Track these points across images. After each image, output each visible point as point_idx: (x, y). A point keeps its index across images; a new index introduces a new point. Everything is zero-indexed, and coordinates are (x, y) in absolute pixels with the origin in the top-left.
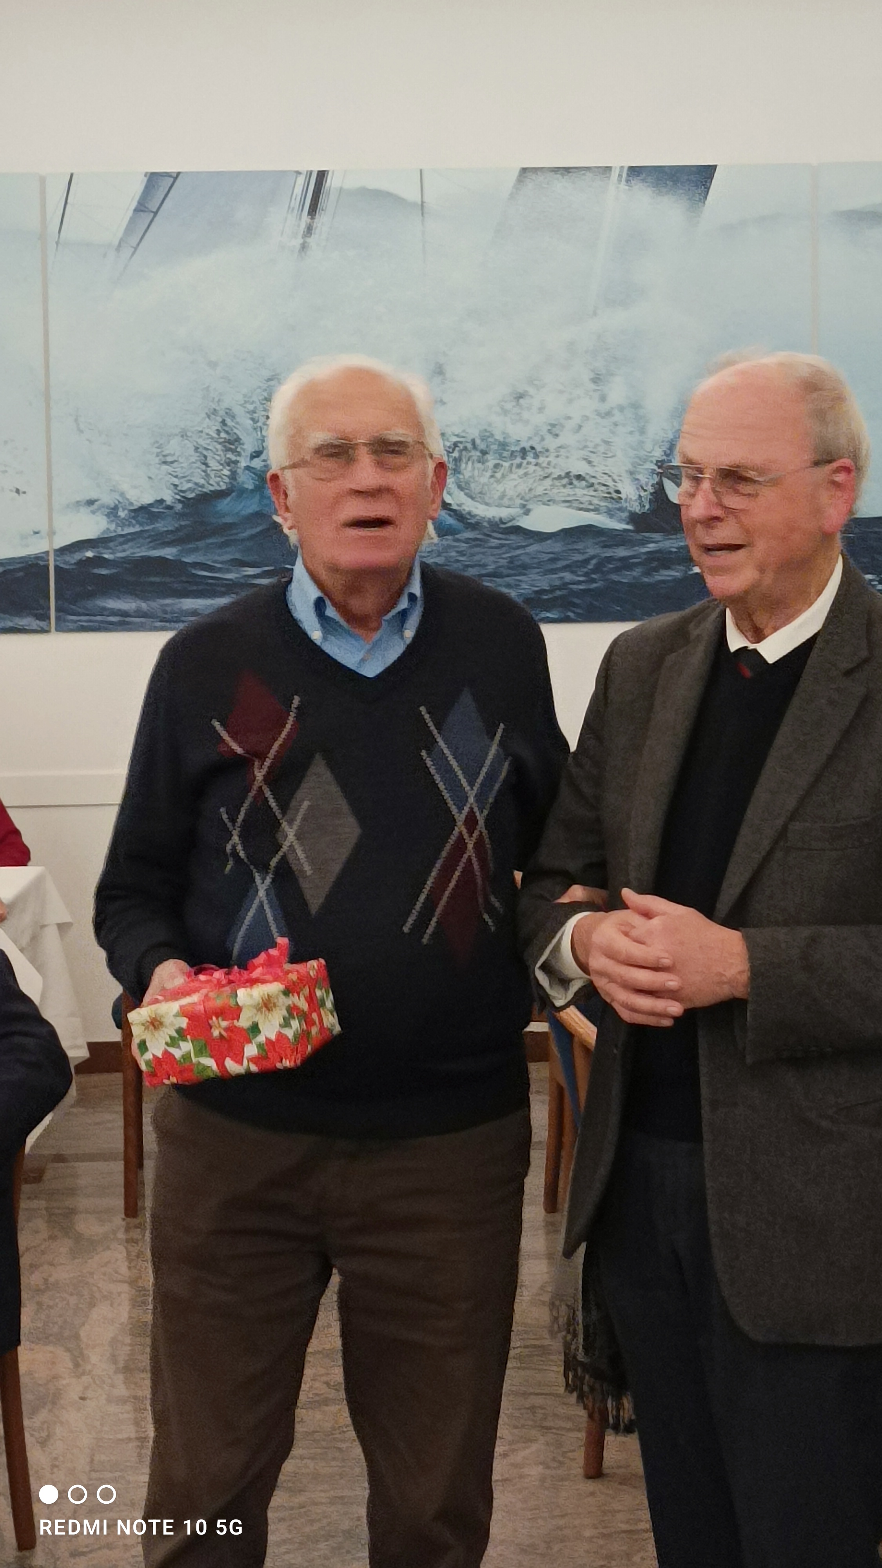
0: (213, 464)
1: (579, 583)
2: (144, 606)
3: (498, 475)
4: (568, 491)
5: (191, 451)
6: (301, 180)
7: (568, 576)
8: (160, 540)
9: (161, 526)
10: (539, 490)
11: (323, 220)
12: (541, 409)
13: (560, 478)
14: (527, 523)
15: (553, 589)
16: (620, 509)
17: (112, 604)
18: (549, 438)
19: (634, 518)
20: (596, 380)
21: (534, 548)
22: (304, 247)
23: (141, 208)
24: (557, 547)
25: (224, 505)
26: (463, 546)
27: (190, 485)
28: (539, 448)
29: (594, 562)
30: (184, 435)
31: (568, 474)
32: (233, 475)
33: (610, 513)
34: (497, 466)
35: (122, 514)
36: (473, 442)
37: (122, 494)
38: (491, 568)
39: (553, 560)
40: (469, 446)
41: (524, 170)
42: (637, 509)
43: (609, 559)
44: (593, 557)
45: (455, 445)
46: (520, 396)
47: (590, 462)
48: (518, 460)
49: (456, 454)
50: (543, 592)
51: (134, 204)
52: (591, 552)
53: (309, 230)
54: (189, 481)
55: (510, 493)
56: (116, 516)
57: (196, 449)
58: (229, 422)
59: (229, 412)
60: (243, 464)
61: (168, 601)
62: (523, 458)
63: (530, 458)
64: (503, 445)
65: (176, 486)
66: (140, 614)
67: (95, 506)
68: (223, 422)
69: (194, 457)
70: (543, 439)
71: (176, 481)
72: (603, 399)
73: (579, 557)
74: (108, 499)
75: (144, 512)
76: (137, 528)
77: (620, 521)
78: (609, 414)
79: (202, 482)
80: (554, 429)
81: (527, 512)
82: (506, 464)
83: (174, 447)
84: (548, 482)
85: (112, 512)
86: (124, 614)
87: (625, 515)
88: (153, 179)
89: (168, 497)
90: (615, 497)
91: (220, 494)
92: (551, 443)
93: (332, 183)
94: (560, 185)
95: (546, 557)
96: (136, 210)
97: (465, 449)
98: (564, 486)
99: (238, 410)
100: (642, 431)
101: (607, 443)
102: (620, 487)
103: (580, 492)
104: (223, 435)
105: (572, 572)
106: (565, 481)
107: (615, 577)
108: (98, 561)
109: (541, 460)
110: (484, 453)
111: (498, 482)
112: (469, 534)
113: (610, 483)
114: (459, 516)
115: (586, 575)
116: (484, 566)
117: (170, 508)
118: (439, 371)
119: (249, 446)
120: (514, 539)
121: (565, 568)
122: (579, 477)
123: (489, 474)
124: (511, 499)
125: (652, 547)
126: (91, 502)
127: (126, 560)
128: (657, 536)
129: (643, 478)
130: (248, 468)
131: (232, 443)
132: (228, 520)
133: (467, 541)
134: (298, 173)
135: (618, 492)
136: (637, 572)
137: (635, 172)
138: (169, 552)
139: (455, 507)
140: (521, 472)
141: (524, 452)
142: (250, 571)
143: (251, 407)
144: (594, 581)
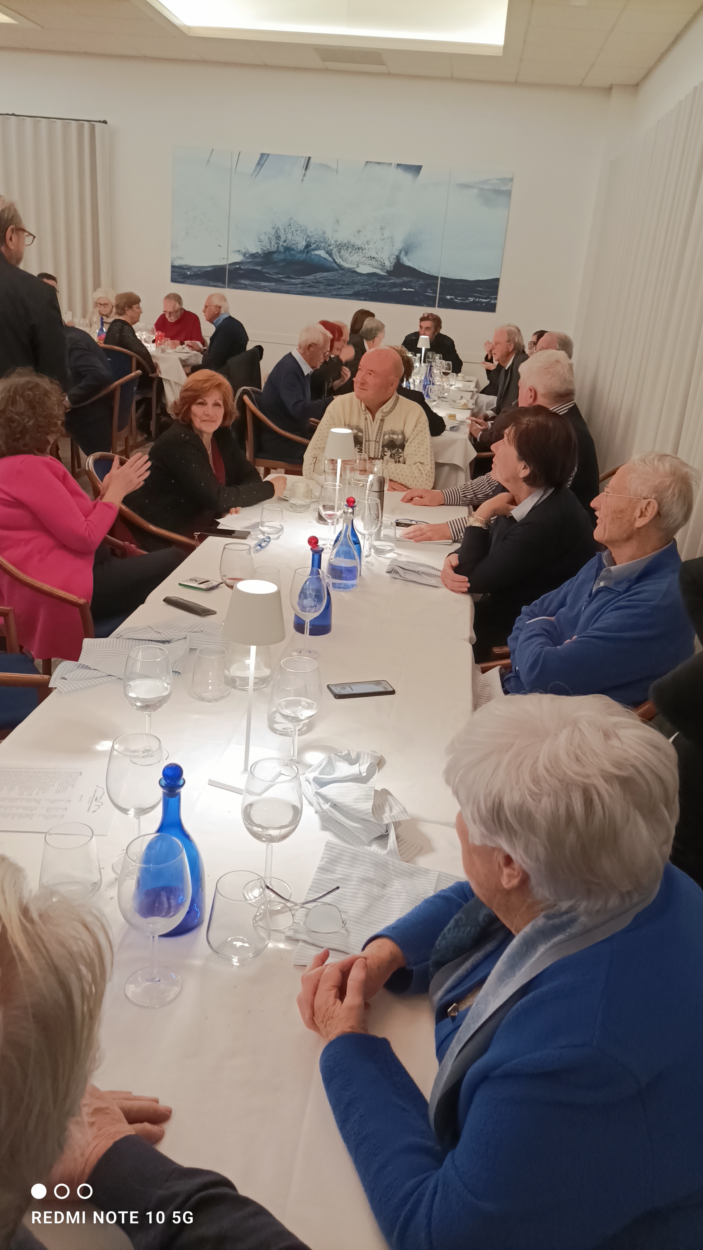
0: (272, 243)
1: (371, 289)
2: (251, 283)
3: (351, 255)
4: (370, 261)
5: (267, 238)
6: (304, 159)
7: (368, 287)
8: (257, 264)
9: (258, 260)
10: (362, 260)
11: (308, 171)
12: (365, 236)
13: (368, 257)
14: (358, 270)
15: (363, 290)
16: (385, 269)
17: (243, 282)
18: (366, 245)
19: (388, 272)
20: (381, 229)
21: (359, 278)
22: (303, 180)
23: (258, 164)
24: (366, 278)
25: (275, 256)
26: (340, 275)
27: (266, 249)
28: (363, 248)
29: (375, 284)
30: (265, 234)
31: (371, 257)
32: (278, 247)
33: (381, 270)
34: (351, 252)
35: (247, 255)
36: (345, 244)
37: (247, 250)
38: (347, 282)
39: (364, 282)
40: (344, 245)
41: (367, 162)
42: (389, 269)
43: (380, 283)
44: (374, 283)
45: (340, 244)
46: (359, 232)
47: (377, 254)
48: (357, 251)
49: (340, 247)
50: (360, 291)
51: (257, 163)
52: (375, 281)
53: (304, 175)
54: (266, 248)
55: (354, 260)
56: (246, 256)
57: (269, 238)
58: (278, 230)
59: (278, 228)
60: (281, 244)
61: (257, 282)
62: (359, 250)
63: (360, 250)
64: (353, 246)
65: (262, 249)
66: (250, 285)
67: (240, 252)
68: (276, 231)
69: (268, 240)
70: (364, 245)
71: (262, 247)
72: (383, 235)
73: (370, 282)
74: (243, 251)
75: (253, 256)
76: (251, 260)
77: (384, 272)
78: (384, 239)
79: (269, 248)
80: (368, 243)
81: (358, 267)
82: (354, 252)
83: (263, 237)
84: (365, 258)
85: (244, 255)
86: (246, 285)
87: (385, 271)
88: (262, 155)
89: (260, 252)
90: (383, 265)
91: (274, 252)
92: (367, 247)
93: (312, 161)
94: (378, 167)
95: (362, 281)
96: (257, 164)
97: (343, 246)
98: (369, 260)
99: (281, 228)
100: (393, 246)
101: (383, 248)
102: (385, 262)
103: (374, 262)
104: (276, 235)
105: (369, 287)
106: (370, 258)
107: (380, 289)
108: (240, 269)
109: (364, 251)
110: (348, 248)
111: (351, 256)
112: (341, 272)
113: (382, 260)
114: (339, 266)
115: (372, 287)
116: (345, 281)
117: (260, 255)
118: (338, 221)
119: (283, 239)
120: (354, 275)
121: (366, 285)
122: (374, 258)
123: (348, 254)
124: (354, 262)
125: (392, 281)
126: (239, 251)
127: (247, 269)
128: (394, 278)
129: (392, 260)
130: (282, 245)
131: (278, 237)
132: (275, 260)
133: (341, 273)
134: (303, 157)
135: (384, 263)
136: (387, 288)
137: (399, 165)
138: (259, 268)
139: (338, 263)
140: (358, 254)
141: (359, 249)
142: (280, 276)
143: (284, 227)
144: (375, 289)
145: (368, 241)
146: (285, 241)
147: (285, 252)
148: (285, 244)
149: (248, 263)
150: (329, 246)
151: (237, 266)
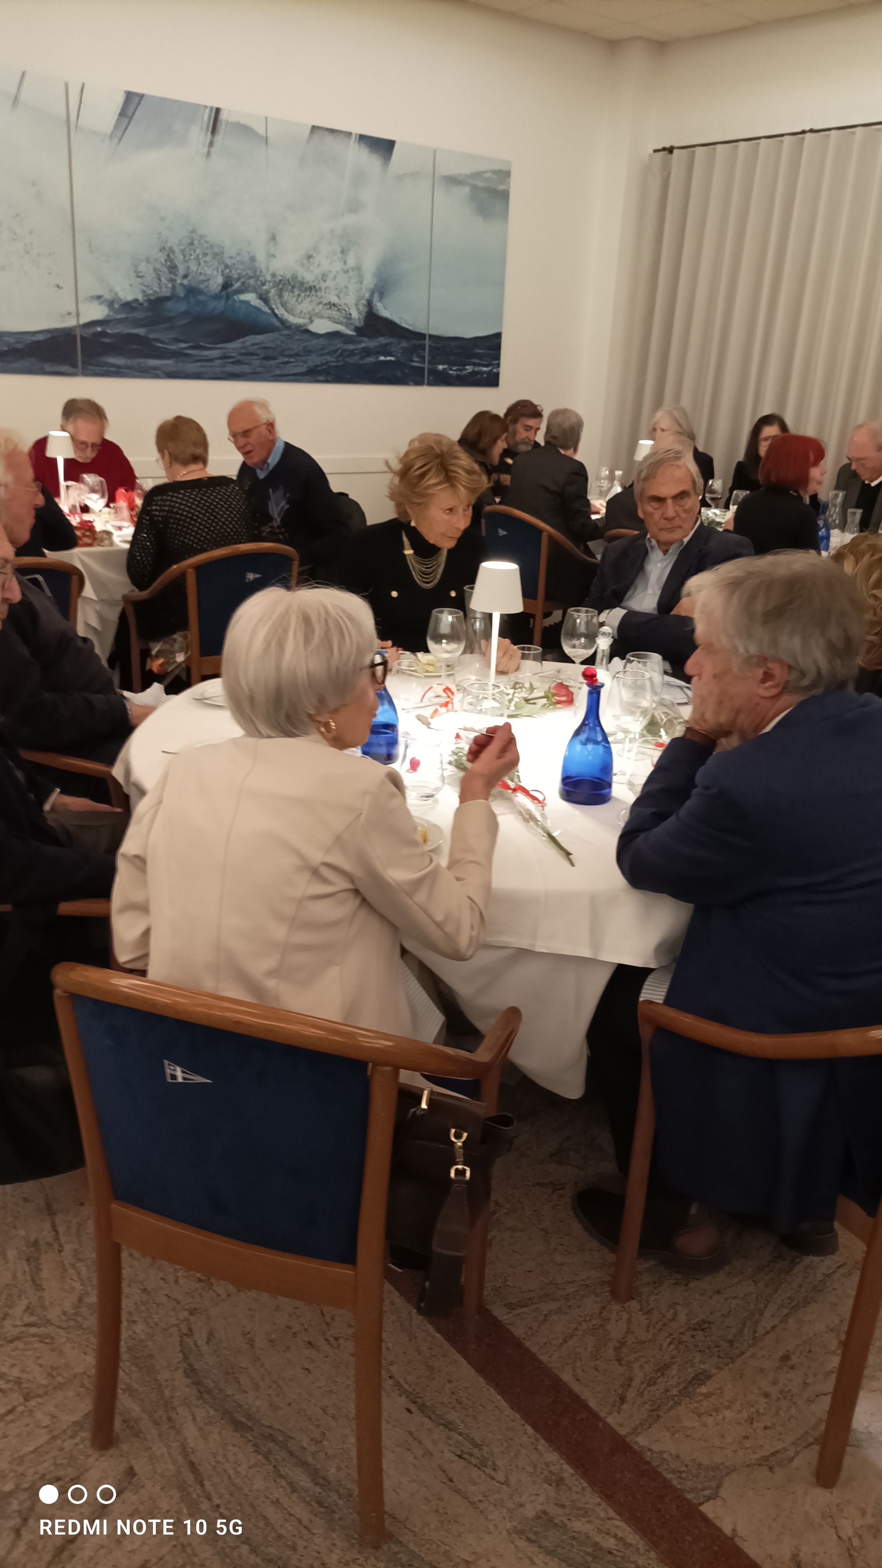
0: (163, 280)
1: (333, 362)
3: (300, 300)
4: (329, 312)
5: (152, 271)
7: (329, 358)
8: (137, 323)
9: (139, 315)
10: (317, 310)
11: (219, 138)
12: (319, 266)
13: (326, 304)
14: (313, 328)
15: (322, 364)
16: (352, 324)
17: (112, 360)
18: (322, 281)
19: (357, 329)
20: (342, 252)
21: (315, 341)
25: (169, 305)
26: (283, 338)
27: (152, 291)
28: (317, 287)
29: (340, 351)
30: (148, 261)
31: (330, 302)
32: (174, 288)
33: (347, 326)
34: (299, 295)
35: (116, 306)
36: (288, 280)
37: (116, 294)
38: (295, 351)
39: (322, 349)
40: (287, 282)
42: (357, 324)
43: (346, 350)
44: (339, 348)
46: (309, 257)
47: (339, 297)
48: (308, 293)
50: (317, 366)
52: (339, 346)
53: (211, 144)
54: (151, 289)
55: (305, 311)
57: (155, 270)
58: (171, 255)
59: (172, 250)
60: (179, 281)
61: (141, 360)
62: (310, 291)
63: (313, 292)
64: (302, 283)
65: (144, 291)
66: (127, 367)
68: (168, 255)
69: (154, 275)
70: (319, 282)
71: (144, 288)
72: (345, 263)
73: (333, 348)
74: (108, 296)
75: (128, 306)
76: (123, 316)
77: (351, 330)
78: (347, 272)
80: (324, 277)
81: (312, 322)
82: (303, 295)
83: (143, 267)
84: (321, 306)
85: (110, 304)
86: (119, 367)
87: (353, 327)
88: (130, 96)
89: (140, 297)
90: (349, 317)
91: (167, 299)
92: (323, 285)
94: (330, 139)
95: (320, 347)
97: (285, 284)
98: (328, 309)
99: (176, 249)
100: (361, 283)
102: (351, 312)
103: (334, 313)
104: (168, 263)
105: (331, 356)
106: (328, 306)
107: (348, 360)
108: (104, 334)
109: (319, 294)
110: (293, 287)
111: (299, 303)
113: (347, 309)
115: (335, 358)
116: (293, 350)
117: (141, 304)
118: (273, 238)
119: (181, 271)
120: (306, 336)
121: (329, 354)
122: (334, 305)
123: (295, 299)
124: (305, 314)
125: (363, 345)
126: (99, 297)
128: (365, 339)
129: (361, 308)
130: (181, 284)
132: (172, 314)
135: (350, 314)
136: (357, 358)
138: (141, 331)
140: (309, 299)
141: (311, 288)
142: (183, 345)
143: (182, 248)
144: (339, 361)
145: (323, 275)
146: (185, 276)
147: (186, 297)
148: (185, 282)
149: (120, 321)
150: (263, 284)
151: (99, 329)
